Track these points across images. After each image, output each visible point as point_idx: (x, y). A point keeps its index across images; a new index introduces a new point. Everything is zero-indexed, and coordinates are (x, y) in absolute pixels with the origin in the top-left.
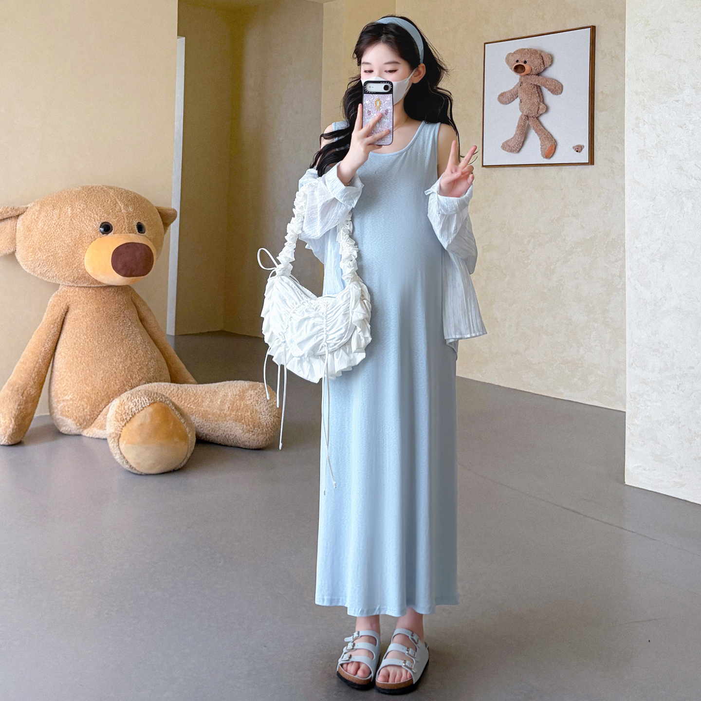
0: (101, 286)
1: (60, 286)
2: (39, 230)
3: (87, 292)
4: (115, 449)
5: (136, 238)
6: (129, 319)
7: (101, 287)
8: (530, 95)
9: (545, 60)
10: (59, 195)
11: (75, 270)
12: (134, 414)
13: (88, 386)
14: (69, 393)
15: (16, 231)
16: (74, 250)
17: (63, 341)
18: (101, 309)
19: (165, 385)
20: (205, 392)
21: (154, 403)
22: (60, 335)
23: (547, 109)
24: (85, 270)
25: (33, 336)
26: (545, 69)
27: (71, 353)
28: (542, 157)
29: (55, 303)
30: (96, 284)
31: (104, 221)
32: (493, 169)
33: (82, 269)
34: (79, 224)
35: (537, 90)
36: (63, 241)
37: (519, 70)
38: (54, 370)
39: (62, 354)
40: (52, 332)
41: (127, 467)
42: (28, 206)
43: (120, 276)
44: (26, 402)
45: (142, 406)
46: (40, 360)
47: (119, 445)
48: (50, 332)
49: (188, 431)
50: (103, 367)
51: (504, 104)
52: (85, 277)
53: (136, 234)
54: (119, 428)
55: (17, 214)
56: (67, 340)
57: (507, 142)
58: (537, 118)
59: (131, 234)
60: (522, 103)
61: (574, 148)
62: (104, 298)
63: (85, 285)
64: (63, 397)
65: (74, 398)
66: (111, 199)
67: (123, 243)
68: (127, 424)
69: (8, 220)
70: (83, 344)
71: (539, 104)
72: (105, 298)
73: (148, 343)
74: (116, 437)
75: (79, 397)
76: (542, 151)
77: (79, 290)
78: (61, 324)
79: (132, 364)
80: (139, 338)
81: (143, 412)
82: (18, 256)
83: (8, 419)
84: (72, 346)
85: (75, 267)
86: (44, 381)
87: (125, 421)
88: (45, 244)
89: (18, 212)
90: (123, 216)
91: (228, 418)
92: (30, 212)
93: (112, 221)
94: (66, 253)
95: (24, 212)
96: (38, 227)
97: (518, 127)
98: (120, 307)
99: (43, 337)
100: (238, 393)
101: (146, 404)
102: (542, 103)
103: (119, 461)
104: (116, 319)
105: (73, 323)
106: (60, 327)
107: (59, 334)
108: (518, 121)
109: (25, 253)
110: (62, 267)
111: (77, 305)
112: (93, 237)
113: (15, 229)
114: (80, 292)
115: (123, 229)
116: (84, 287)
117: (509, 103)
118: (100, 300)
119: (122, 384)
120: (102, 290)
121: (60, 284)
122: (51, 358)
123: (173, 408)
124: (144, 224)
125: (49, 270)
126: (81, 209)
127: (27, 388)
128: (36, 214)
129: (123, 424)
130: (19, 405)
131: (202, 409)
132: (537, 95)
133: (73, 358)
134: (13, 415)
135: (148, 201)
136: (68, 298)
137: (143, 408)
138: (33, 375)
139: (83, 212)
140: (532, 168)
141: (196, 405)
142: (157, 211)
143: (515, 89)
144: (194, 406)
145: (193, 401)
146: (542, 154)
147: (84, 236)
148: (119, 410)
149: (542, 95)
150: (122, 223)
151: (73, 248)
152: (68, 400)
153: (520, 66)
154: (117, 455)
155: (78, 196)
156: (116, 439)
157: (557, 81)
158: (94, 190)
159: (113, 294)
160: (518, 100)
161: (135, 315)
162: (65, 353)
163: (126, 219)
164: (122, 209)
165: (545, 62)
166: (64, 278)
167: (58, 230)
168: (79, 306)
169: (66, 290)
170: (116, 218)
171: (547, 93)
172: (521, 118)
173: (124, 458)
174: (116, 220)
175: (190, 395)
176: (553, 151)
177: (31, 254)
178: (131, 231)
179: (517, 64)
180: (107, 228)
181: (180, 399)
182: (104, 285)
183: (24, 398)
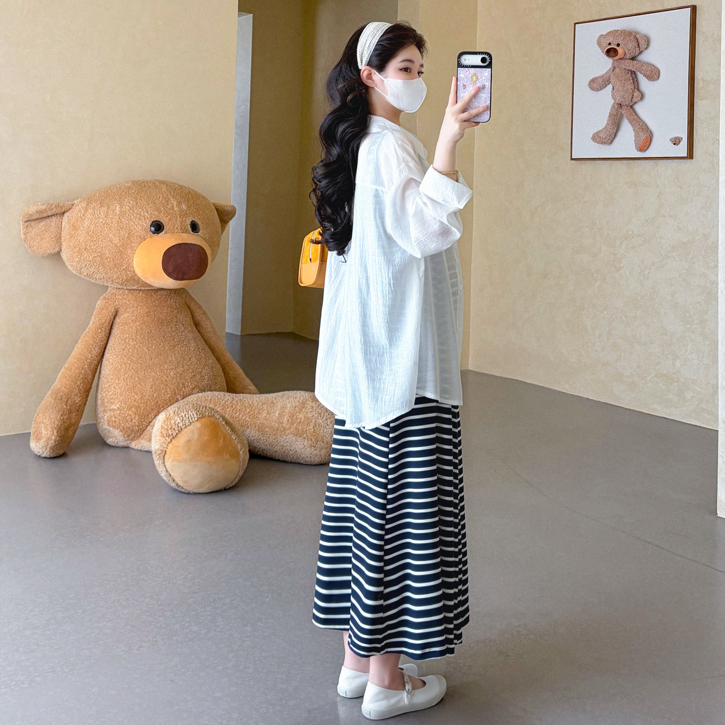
0: (152, 288)
1: (109, 288)
2: (85, 228)
3: (137, 295)
4: (161, 467)
5: (190, 238)
6: (182, 324)
7: (152, 290)
8: (623, 82)
9: (641, 42)
10: (107, 191)
11: (123, 272)
12: (180, 429)
13: (137, 394)
14: (116, 402)
15: (61, 230)
16: (123, 250)
17: (111, 346)
18: (152, 313)
19: (219, 394)
20: (262, 404)
21: (203, 417)
22: (108, 340)
23: (642, 97)
24: (134, 272)
25: (80, 341)
26: (641, 53)
27: (119, 360)
28: (636, 151)
29: (102, 306)
30: (146, 287)
31: (155, 220)
32: (583, 162)
33: (131, 271)
34: (128, 223)
35: (632, 76)
36: (111, 241)
37: (612, 53)
38: (101, 376)
39: (110, 360)
40: (100, 337)
41: (173, 485)
42: (74, 202)
43: (171, 279)
44: (70, 412)
45: (189, 421)
46: (86, 366)
47: (164, 462)
48: (98, 337)
49: (240, 448)
50: (154, 374)
51: (595, 90)
52: (135, 279)
53: (189, 233)
54: (164, 444)
55: (62, 212)
56: (115, 346)
57: (597, 133)
58: (631, 107)
59: (183, 234)
60: (615, 90)
61: (671, 140)
62: (155, 302)
63: (135, 287)
64: (110, 407)
65: (122, 408)
66: (163, 195)
67: (174, 244)
68: (173, 440)
69: (53, 217)
70: (132, 350)
71: (634, 91)
72: (157, 302)
73: (202, 350)
74: (161, 453)
75: (127, 407)
76: (635, 143)
77: (128, 292)
78: (110, 328)
79: (184, 371)
80: (193, 344)
81: (191, 426)
82: (64, 255)
83: (50, 430)
84: (120, 352)
85: (123, 269)
86: (90, 388)
87: (171, 436)
88: (92, 244)
89: (63, 209)
90: (175, 214)
91: (287, 432)
92: (76, 210)
93: (164, 220)
94: (114, 254)
95: (70, 209)
96: (85, 225)
97: (610, 116)
98: (172, 311)
99: (90, 342)
100: (298, 404)
101: (193, 418)
102: (636, 91)
103: (165, 478)
104: (168, 324)
105: (122, 327)
106: (108, 331)
107: (106, 339)
108: (610, 110)
109: (71, 253)
110: (110, 268)
111: (127, 308)
112: (142, 237)
113: (60, 227)
114: (130, 296)
115: (175, 228)
116: (134, 290)
117: (601, 90)
118: (150, 304)
119: (173, 393)
120: (153, 294)
121: (108, 287)
122: (99, 364)
123: (224, 423)
124: (199, 222)
125: (96, 271)
126: (131, 206)
127: (71, 396)
128: (82, 212)
129: (169, 440)
130: (62, 415)
131: (258, 421)
132: (631, 81)
133: (122, 364)
134: (56, 426)
135: (204, 198)
136: (117, 301)
137: (191, 423)
138: (79, 383)
139: (133, 210)
140: (625, 162)
141: (251, 417)
142: (214, 207)
143: (608, 75)
144: (250, 418)
145: (249, 413)
146: (636, 146)
147: (133, 236)
148: (165, 424)
149: (637, 81)
150: (175, 222)
151: (121, 249)
152: (115, 410)
153: (612, 50)
154: (163, 472)
155: (127, 192)
156: (161, 455)
157: (654, 66)
158: (145, 186)
159: (165, 298)
160: (610, 87)
161: (189, 319)
162: (113, 360)
163: (178, 217)
164: (175, 206)
165: (640, 45)
166: (112, 281)
167: (106, 229)
168: (128, 310)
169: (115, 292)
170: (167, 216)
171: (642, 79)
172: (613, 106)
173: (170, 476)
174: (168, 218)
175: (245, 406)
176: (648, 144)
177: (77, 254)
178: (184, 231)
179: (610, 47)
180: (158, 227)
181: (234, 411)
182: (156, 288)
183: (68, 407)
